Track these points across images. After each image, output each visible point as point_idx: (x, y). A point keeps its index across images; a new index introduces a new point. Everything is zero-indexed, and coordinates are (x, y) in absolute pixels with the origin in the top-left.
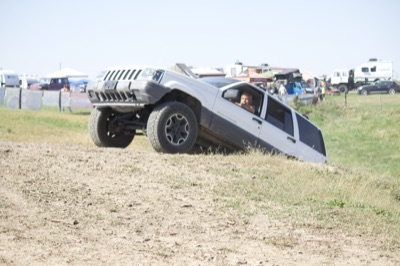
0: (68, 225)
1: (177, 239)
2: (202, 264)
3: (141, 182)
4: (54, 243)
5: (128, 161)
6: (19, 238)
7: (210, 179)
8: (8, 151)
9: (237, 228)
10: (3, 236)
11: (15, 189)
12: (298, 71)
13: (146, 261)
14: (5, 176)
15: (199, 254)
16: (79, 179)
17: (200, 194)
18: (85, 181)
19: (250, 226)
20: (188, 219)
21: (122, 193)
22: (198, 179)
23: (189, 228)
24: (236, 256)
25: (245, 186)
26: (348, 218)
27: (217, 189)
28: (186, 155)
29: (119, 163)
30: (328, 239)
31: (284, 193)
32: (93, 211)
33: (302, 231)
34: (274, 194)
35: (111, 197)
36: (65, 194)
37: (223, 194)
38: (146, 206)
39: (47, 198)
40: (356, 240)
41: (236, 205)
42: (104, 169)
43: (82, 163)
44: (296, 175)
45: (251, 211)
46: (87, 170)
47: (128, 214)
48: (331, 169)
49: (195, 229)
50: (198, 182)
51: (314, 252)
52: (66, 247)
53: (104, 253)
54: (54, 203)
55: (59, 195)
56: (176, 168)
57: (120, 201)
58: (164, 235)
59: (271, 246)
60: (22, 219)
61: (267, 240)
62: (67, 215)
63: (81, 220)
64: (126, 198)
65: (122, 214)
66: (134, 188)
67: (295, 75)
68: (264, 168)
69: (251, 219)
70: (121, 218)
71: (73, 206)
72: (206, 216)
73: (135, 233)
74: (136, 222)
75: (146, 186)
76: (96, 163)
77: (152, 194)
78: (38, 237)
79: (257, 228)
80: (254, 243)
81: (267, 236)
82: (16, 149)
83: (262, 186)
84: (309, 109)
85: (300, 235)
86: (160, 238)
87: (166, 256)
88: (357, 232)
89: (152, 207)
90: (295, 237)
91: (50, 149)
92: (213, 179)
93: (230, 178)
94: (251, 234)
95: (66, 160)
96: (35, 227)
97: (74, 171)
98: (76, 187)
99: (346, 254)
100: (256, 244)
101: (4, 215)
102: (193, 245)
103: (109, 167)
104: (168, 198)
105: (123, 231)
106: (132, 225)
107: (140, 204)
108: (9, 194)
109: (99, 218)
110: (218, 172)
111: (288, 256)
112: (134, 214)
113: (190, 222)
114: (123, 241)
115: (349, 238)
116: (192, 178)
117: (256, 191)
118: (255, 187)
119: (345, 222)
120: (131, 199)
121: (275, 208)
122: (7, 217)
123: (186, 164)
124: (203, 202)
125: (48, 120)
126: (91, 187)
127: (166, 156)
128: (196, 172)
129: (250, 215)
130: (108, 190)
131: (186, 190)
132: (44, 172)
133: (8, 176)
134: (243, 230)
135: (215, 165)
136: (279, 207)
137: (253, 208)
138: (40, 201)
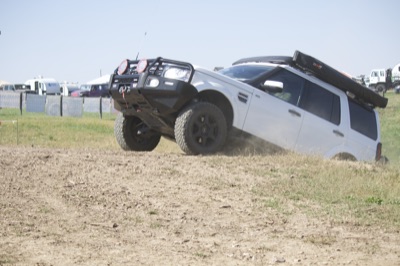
0: (108, 229)
1: (217, 239)
2: (241, 263)
3: (180, 185)
4: (93, 246)
5: (167, 164)
6: (58, 242)
7: (249, 179)
8: (47, 157)
9: (276, 227)
10: (42, 240)
11: (55, 194)
13: (184, 262)
14: (45, 182)
15: (238, 253)
16: (119, 183)
17: (239, 195)
18: (124, 185)
19: (288, 226)
20: (227, 219)
21: (161, 195)
22: (237, 180)
23: (227, 228)
24: (274, 254)
25: (284, 185)
26: (386, 215)
27: (256, 189)
28: (224, 157)
29: (158, 166)
30: (366, 236)
31: (323, 191)
32: (132, 213)
33: (340, 229)
34: (311, 193)
35: (150, 200)
36: (104, 198)
37: (261, 195)
38: (185, 208)
39: (86, 202)
40: (393, 236)
41: (275, 205)
42: (144, 172)
43: (121, 167)
45: (290, 210)
46: (127, 174)
48: (369, 167)
49: (234, 229)
50: (237, 183)
51: (352, 249)
52: (105, 250)
53: (143, 254)
54: (93, 207)
55: (99, 199)
56: (215, 170)
57: (158, 204)
58: (204, 236)
59: (309, 244)
60: (62, 223)
61: (305, 239)
62: (106, 218)
63: (120, 223)
64: (165, 200)
65: (161, 216)
66: (173, 191)
68: (302, 167)
69: (290, 218)
70: (161, 220)
71: (112, 209)
72: (244, 217)
73: (174, 235)
74: (176, 223)
75: (185, 188)
76: (135, 166)
77: (191, 196)
78: (77, 241)
79: (296, 227)
80: (292, 242)
81: (305, 234)
82: (56, 155)
83: (300, 185)
85: (338, 233)
86: (200, 239)
87: (205, 256)
88: (395, 229)
89: (191, 209)
90: (333, 234)
91: (89, 154)
92: (251, 179)
93: (269, 179)
94: (290, 232)
95: (105, 164)
96: (75, 231)
97: (114, 175)
98: (115, 191)
99: (384, 250)
100: (294, 242)
101: (44, 220)
102: (233, 245)
103: (148, 171)
104: (207, 200)
105: (162, 233)
106: (171, 227)
107: (178, 206)
108: (49, 199)
109: (138, 220)
110: (256, 172)
111: (326, 254)
113: (229, 222)
114: (163, 243)
115: (387, 235)
116: (231, 179)
117: (294, 191)
118: (294, 186)
119: (383, 218)
120: (170, 201)
121: (313, 206)
122: (46, 222)
123: (225, 165)
124: (241, 202)
125: (89, 127)
126: (130, 190)
127: (204, 158)
128: (234, 173)
129: (287, 214)
130: (147, 193)
131: (225, 191)
132: (83, 177)
133: (48, 181)
134: (282, 229)
135: (253, 166)
136: (317, 206)
137: (291, 208)
138: (80, 205)
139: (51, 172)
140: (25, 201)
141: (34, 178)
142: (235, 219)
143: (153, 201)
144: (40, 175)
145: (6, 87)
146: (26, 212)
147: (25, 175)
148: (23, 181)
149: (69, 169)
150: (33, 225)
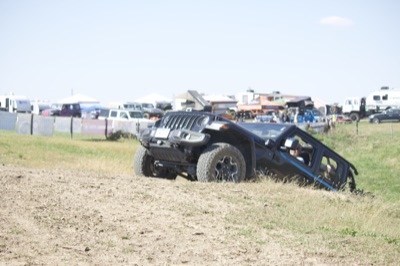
0: (80, 252)
3: (153, 209)
5: (140, 188)
6: (29, 264)
7: (222, 207)
8: (19, 177)
9: (249, 256)
10: (15, 262)
12: (309, 99)
14: (17, 202)
16: (91, 206)
17: (212, 222)
18: (96, 208)
19: (261, 255)
20: (200, 246)
21: (133, 220)
22: (210, 206)
23: (200, 256)
25: (257, 213)
26: (360, 247)
27: (229, 216)
28: (197, 183)
29: (131, 190)
31: (296, 221)
32: (105, 237)
33: (314, 259)
34: (285, 222)
35: (123, 224)
36: (76, 220)
37: (235, 222)
38: (157, 233)
39: (59, 224)
41: (248, 233)
42: (116, 196)
43: (94, 190)
44: (308, 203)
45: (263, 240)
47: (140, 241)
48: (343, 197)
49: (207, 257)
50: (210, 210)
54: (65, 230)
55: (71, 221)
56: (188, 196)
57: (132, 228)
58: (176, 263)
60: (33, 245)
62: (78, 241)
63: (92, 246)
64: (138, 225)
65: (134, 242)
66: (145, 216)
67: (307, 103)
68: (275, 196)
69: (263, 246)
70: (133, 245)
71: (84, 233)
72: (217, 244)
73: (146, 261)
74: (148, 249)
75: (157, 213)
76: (108, 189)
77: (163, 222)
78: (49, 263)
79: (269, 257)
81: (279, 264)
82: (28, 175)
83: (273, 214)
85: (311, 264)
88: (369, 261)
89: (163, 235)
90: (306, 265)
91: (62, 176)
92: (225, 206)
93: (242, 206)
94: (263, 262)
95: (78, 186)
96: (46, 254)
97: (86, 197)
98: (87, 214)
101: (16, 241)
103: (121, 194)
104: (180, 226)
105: (134, 259)
106: (144, 252)
107: (151, 232)
108: (21, 220)
109: (111, 245)
110: (230, 199)
112: (146, 241)
113: (201, 250)
116: (204, 205)
117: (268, 220)
118: (267, 215)
119: (357, 250)
120: (143, 226)
121: (287, 236)
122: (18, 243)
123: (198, 191)
124: (214, 230)
125: (59, 146)
126: (102, 213)
127: (178, 183)
128: (207, 200)
129: (262, 243)
130: (119, 217)
131: (198, 217)
132: (55, 198)
133: (20, 202)
134: (255, 258)
135: (226, 192)
136: (291, 236)
137: (265, 237)
138: (52, 227)
141: (6, 197)
142: (208, 246)
143: (126, 225)
144: (12, 195)
150: (4, 246)
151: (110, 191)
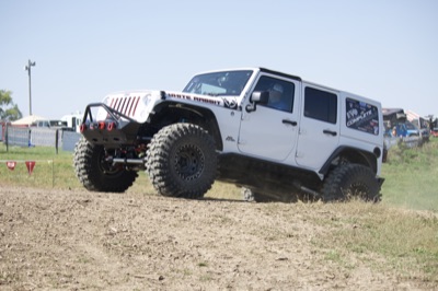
0: (153, 281)
3: (232, 234)
5: (218, 211)
7: (307, 229)
8: (87, 201)
9: (337, 282)
11: (95, 242)
12: (402, 112)
14: (84, 228)
16: (163, 233)
17: (297, 246)
18: (171, 233)
19: (350, 281)
20: (284, 273)
21: (211, 245)
22: (295, 229)
23: (284, 283)
25: (346, 236)
27: (315, 240)
28: (280, 204)
29: (208, 213)
31: (388, 243)
32: (180, 265)
33: (408, 285)
34: (376, 245)
35: (199, 249)
36: (149, 247)
37: (321, 246)
38: (237, 259)
39: (130, 251)
41: (336, 258)
42: (192, 219)
43: (167, 214)
44: (400, 223)
45: (353, 264)
46: (174, 221)
49: (291, 284)
50: (295, 233)
54: (137, 258)
55: (143, 248)
56: (271, 218)
57: (208, 255)
60: (103, 274)
62: (151, 270)
63: (167, 275)
64: (216, 251)
65: (211, 269)
66: (224, 241)
67: (399, 116)
68: (366, 216)
69: (353, 272)
70: (210, 272)
71: (158, 260)
72: (302, 270)
73: (225, 289)
74: (228, 276)
75: (237, 237)
76: (183, 213)
77: (244, 247)
79: (359, 282)
81: (369, 290)
82: (96, 199)
83: (363, 236)
84: (414, 153)
85: (405, 289)
89: (244, 261)
90: (400, 290)
91: (133, 199)
92: (310, 229)
93: (329, 229)
94: (352, 288)
95: (150, 210)
96: (117, 283)
97: (159, 222)
98: (161, 240)
101: (83, 270)
103: (198, 218)
104: (261, 251)
105: (213, 287)
106: (223, 280)
107: (231, 258)
108: (88, 248)
109: (187, 273)
110: (316, 221)
113: (285, 276)
116: (288, 228)
117: (357, 242)
118: (357, 237)
120: (221, 252)
121: (378, 260)
122: (86, 273)
123: (282, 213)
124: (299, 254)
126: (178, 239)
127: (259, 205)
128: (292, 222)
129: (351, 268)
130: (196, 243)
131: (282, 242)
132: (126, 224)
133: (88, 228)
134: (343, 285)
135: (312, 214)
136: (383, 260)
137: (354, 261)
138: (123, 255)
139: (90, 217)
140: (62, 249)
141: (72, 224)
142: (292, 272)
143: (203, 251)
144: (79, 221)
145: (41, 124)
146: (63, 262)
147: (62, 220)
148: (60, 227)
149: (110, 214)
150: (71, 276)
151: (186, 215)
